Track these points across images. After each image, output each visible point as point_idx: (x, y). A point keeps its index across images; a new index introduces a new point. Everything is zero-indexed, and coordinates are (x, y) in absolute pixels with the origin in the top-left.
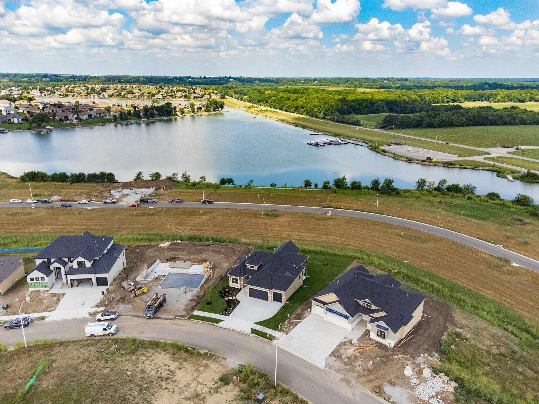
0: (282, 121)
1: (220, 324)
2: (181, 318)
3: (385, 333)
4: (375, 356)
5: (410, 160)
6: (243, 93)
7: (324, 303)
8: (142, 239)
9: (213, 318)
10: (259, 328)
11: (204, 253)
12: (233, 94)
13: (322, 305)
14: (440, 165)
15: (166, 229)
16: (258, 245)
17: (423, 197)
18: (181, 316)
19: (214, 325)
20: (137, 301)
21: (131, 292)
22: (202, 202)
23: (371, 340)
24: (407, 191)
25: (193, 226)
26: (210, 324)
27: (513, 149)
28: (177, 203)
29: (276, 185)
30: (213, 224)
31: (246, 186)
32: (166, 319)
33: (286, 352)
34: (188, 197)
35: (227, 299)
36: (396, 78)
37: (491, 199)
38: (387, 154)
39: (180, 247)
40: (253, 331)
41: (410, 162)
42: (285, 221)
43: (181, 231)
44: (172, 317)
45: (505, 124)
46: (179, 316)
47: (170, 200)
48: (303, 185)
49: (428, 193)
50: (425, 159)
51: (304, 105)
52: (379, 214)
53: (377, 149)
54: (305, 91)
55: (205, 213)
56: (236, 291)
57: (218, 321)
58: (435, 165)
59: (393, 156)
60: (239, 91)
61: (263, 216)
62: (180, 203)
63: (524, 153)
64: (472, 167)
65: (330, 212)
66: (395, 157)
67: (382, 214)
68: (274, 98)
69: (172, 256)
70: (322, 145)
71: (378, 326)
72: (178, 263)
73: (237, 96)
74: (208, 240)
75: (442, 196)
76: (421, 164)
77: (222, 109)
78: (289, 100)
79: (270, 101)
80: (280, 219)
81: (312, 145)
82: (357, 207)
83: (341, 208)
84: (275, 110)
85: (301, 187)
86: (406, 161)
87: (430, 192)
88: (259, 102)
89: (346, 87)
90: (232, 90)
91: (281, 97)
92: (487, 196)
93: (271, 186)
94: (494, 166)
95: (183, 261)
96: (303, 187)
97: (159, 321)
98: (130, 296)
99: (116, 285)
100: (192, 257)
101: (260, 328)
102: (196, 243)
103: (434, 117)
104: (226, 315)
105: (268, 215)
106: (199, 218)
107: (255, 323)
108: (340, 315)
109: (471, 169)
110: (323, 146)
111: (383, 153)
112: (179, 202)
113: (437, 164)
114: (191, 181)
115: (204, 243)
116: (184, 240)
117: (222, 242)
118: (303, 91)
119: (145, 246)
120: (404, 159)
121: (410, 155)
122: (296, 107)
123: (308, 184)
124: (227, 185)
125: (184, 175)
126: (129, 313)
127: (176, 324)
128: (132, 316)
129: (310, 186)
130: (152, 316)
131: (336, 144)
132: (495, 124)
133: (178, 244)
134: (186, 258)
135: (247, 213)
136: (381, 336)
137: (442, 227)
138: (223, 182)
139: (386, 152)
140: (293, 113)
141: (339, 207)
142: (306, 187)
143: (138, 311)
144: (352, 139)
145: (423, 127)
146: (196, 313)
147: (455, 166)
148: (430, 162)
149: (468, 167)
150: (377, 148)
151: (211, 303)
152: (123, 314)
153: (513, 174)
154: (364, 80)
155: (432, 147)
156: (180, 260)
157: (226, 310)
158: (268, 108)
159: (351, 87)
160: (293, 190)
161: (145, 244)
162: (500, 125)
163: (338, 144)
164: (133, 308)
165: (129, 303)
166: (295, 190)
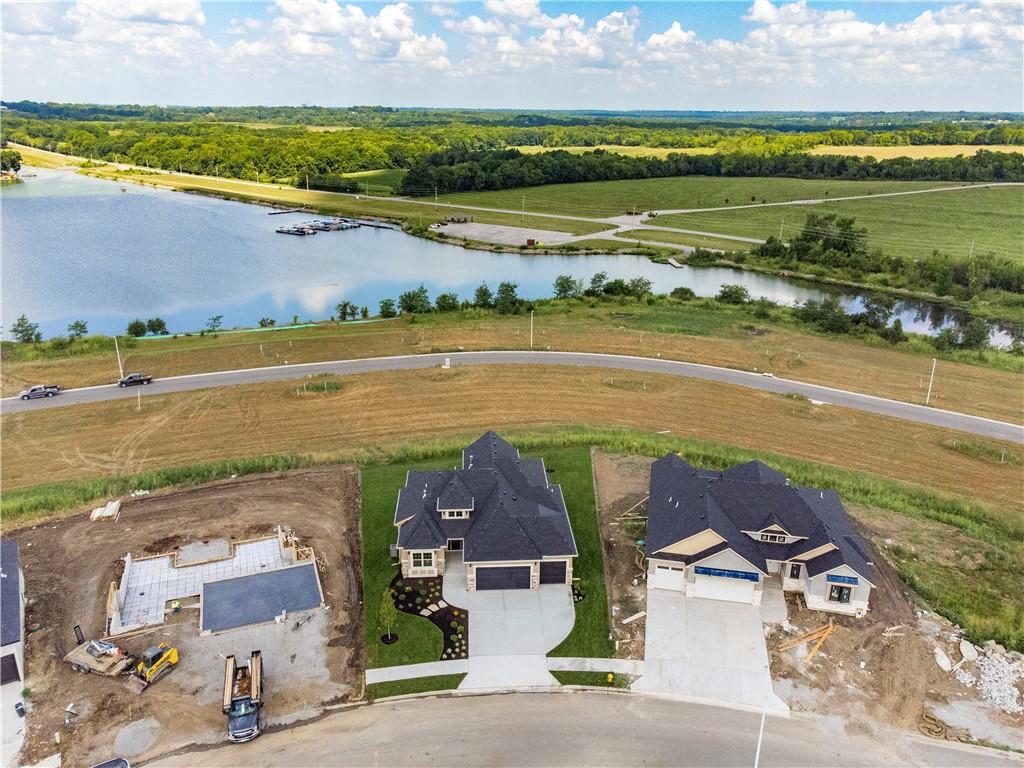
0: (187, 190)
1: (464, 687)
2: (343, 705)
3: (849, 589)
4: (853, 647)
5: (499, 248)
6: (51, 136)
7: (688, 560)
8: (21, 510)
9: (434, 677)
10: (567, 664)
11: (243, 509)
12: (28, 139)
13: (680, 564)
14: (553, 252)
15: (64, 466)
16: (366, 460)
17: (576, 311)
18: (337, 701)
19: (449, 696)
20: (160, 698)
21: (121, 676)
22: (122, 383)
23: (813, 612)
24: (542, 303)
25: (142, 446)
26: (439, 696)
27: (645, 216)
28: (47, 395)
29: (272, 322)
30: (192, 432)
31: (202, 334)
32: (298, 723)
33: (681, 704)
34: (70, 378)
35: (425, 612)
36: (369, 107)
37: (685, 299)
38: (450, 240)
39: (160, 507)
40: (563, 677)
41: (500, 252)
42: (366, 396)
43: (115, 467)
44: (314, 713)
45: (599, 178)
46: (332, 702)
47: (24, 392)
48: (337, 315)
49: (579, 302)
50: (525, 244)
51: (220, 158)
52: (538, 350)
53: (426, 234)
54: (202, 130)
55: (148, 410)
56: (434, 586)
57: (454, 680)
58: (546, 253)
59: (463, 244)
60: (39, 131)
61: (307, 393)
62: (54, 394)
63: (665, 221)
64: (606, 251)
65: (448, 360)
66: (467, 244)
67: (542, 350)
68: (140, 143)
69: (157, 537)
70: (311, 231)
71: (831, 578)
72: (187, 552)
73: (39, 141)
74: (223, 473)
75: (605, 304)
76: (521, 254)
77: (16, 170)
78: (177, 148)
79: (132, 151)
80: (352, 393)
81: (288, 232)
82: (489, 345)
83: (460, 351)
84: (152, 170)
85: (333, 319)
86: (491, 251)
87: (581, 299)
88: (104, 153)
89: (279, 124)
90: (22, 128)
91: (158, 142)
92: (673, 294)
93: (263, 324)
94: (639, 246)
95: (200, 543)
96: (336, 319)
97: (284, 737)
98: (127, 692)
99: (48, 667)
100: (217, 525)
101: (571, 664)
102: (196, 487)
103: (492, 171)
104: (458, 657)
105: (319, 388)
106: (143, 423)
107: (548, 655)
108: (734, 574)
109: (606, 254)
110: (314, 233)
111: (442, 240)
112: (53, 392)
113: (549, 251)
114: (45, 337)
115: (216, 482)
116: (156, 487)
117: (264, 470)
118: (199, 130)
119: (38, 526)
120: (488, 248)
121: (495, 239)
122: (203, 161)
123: (349, 311)
124: (149, 336)
125: (19, 325)
126: (162, 748)
127: (345, 730)
128: (177, 752)
129: (353, 314)
130: (256, 732)
131: (339, 229)
132: (585, 179)
133: (143, 500)
134: (202, 532)
135: (261, 392)
136: (840, 599)
137: (659, 358)
138: (137, 329)
139: (447, 237)
140: (197, 174)
141: (453, 348)
142: (343, 317)
143: (188, 728)
144: (363, 217)
145: (477, 190)
146: (373, 676)
147: (579, 252)
148: (536, 249)
149: (600, 251)
150: (426, 230)
151: (395, 638)
152: (146, 757)
153: (675, 256)
154: (312, 111)
155: (518, 223)
156: (189, 542)
157: (449, 643)
158: (134, 168)
159: (289, 124)
160: (320, 328)
161: (38, 521)
162: (592, 181)
163: (342, 229)
164: (165, 723)
165: (140, 713)
166: (322, 327)
